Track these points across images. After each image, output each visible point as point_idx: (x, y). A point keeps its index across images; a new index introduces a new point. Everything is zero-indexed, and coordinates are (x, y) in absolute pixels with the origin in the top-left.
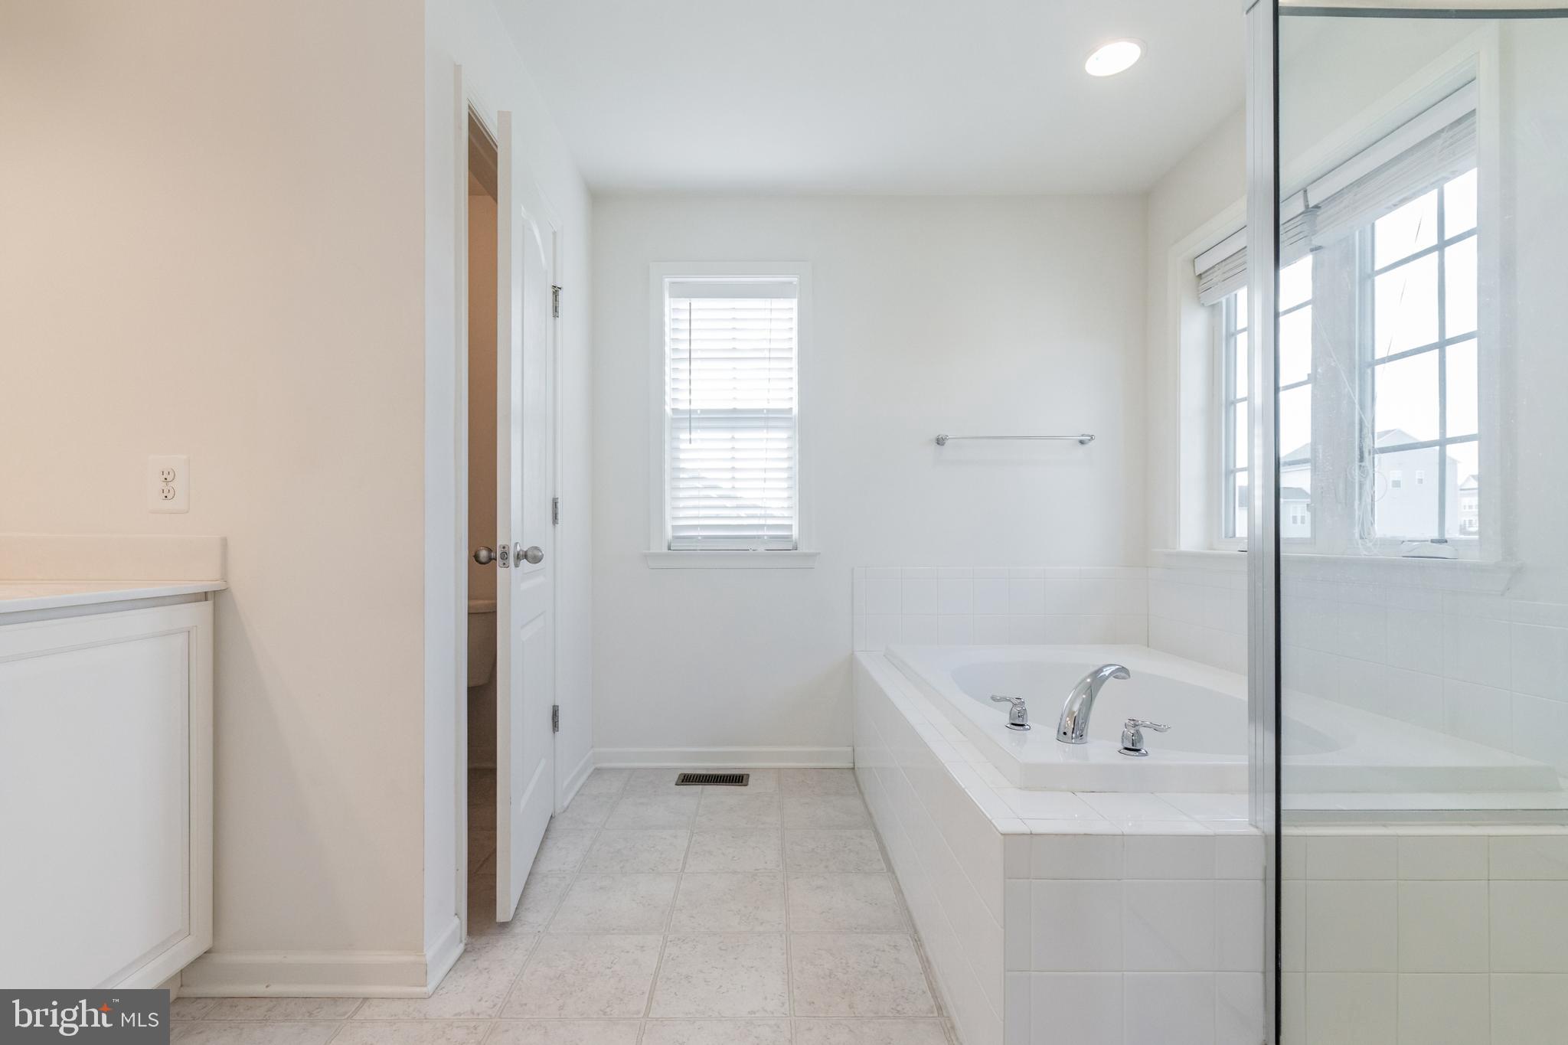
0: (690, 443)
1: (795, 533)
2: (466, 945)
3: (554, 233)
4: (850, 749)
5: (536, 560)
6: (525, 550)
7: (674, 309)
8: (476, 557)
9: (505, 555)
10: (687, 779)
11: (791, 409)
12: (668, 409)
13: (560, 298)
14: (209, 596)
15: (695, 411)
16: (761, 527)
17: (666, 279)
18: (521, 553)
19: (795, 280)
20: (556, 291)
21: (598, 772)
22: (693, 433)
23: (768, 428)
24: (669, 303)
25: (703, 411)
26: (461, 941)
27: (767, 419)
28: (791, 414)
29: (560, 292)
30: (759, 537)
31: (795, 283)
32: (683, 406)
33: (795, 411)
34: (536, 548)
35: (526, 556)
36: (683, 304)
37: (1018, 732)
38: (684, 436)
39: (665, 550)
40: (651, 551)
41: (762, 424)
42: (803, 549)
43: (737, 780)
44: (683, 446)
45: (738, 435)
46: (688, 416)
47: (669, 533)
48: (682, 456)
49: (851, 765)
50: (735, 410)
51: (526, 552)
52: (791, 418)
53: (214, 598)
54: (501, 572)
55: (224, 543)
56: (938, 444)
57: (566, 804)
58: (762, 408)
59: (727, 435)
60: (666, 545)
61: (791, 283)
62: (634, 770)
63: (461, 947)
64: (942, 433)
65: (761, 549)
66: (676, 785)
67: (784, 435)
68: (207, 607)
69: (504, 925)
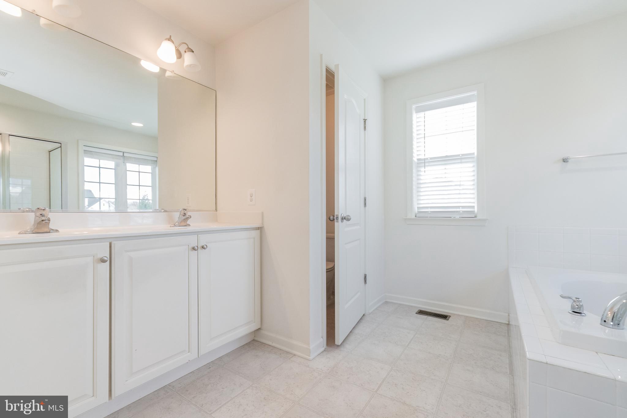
0: (425, 172)
1: (476, 210)
2: (325, 348)
3: (365, 100)
4: (507, 314)
5: (348, 220)
6: (345, 216)
7: (417, 118)
8: (329, 219)
9: (337, 218)
10: (421, 312)
11: (473, 154)
12: (415, 159)
13: (367, 123)
14: (260, 228)
15: (427, 159)
16: (459, 207)
17: (413, 106)
18: (344, 217)
19: (475, 93)
20: (365, 120)
21: (386, 303)
22: (426, 168)
23: (461, 163)
24: (415, 116)
25: (431, 158)
26: (323, 347)
27: (461, 159)
28: (474, 155)
29: (367, 121)
30: (457, 212)
31: (476, 94)
32: (422, 157)
33: (476, 154)
34: (349, 216)
35: (345, 218)
36: (422, 114)
37: (577, 316)
38: (422, 169)
39: (414, 217)
40: (407, 217)
41: (459, 161)
42: (478, 217)
43: (445, 317)
44: (422, 173)
45: (447, 167)
46: (424, 161)
47: (416, 210)
48: (422, 178)
49: (507, 322)
50: (447, 156)
51: (345, 217)
52: (474, 157)
53: (260, 229)
54: (336, 224)
55: (263, 213)
56: (564, 162)
57: (370, 311)
58: (459, 154)
59: (443, 167)
60: (415, 215)
61: (474, 95)
62: (400, 304)
63: (323, 349)
64: (565, 156)
65: (458, 217)
66: (416, 313)
67: (471, 165)
68: (258, 231)
69: (338, 346)
